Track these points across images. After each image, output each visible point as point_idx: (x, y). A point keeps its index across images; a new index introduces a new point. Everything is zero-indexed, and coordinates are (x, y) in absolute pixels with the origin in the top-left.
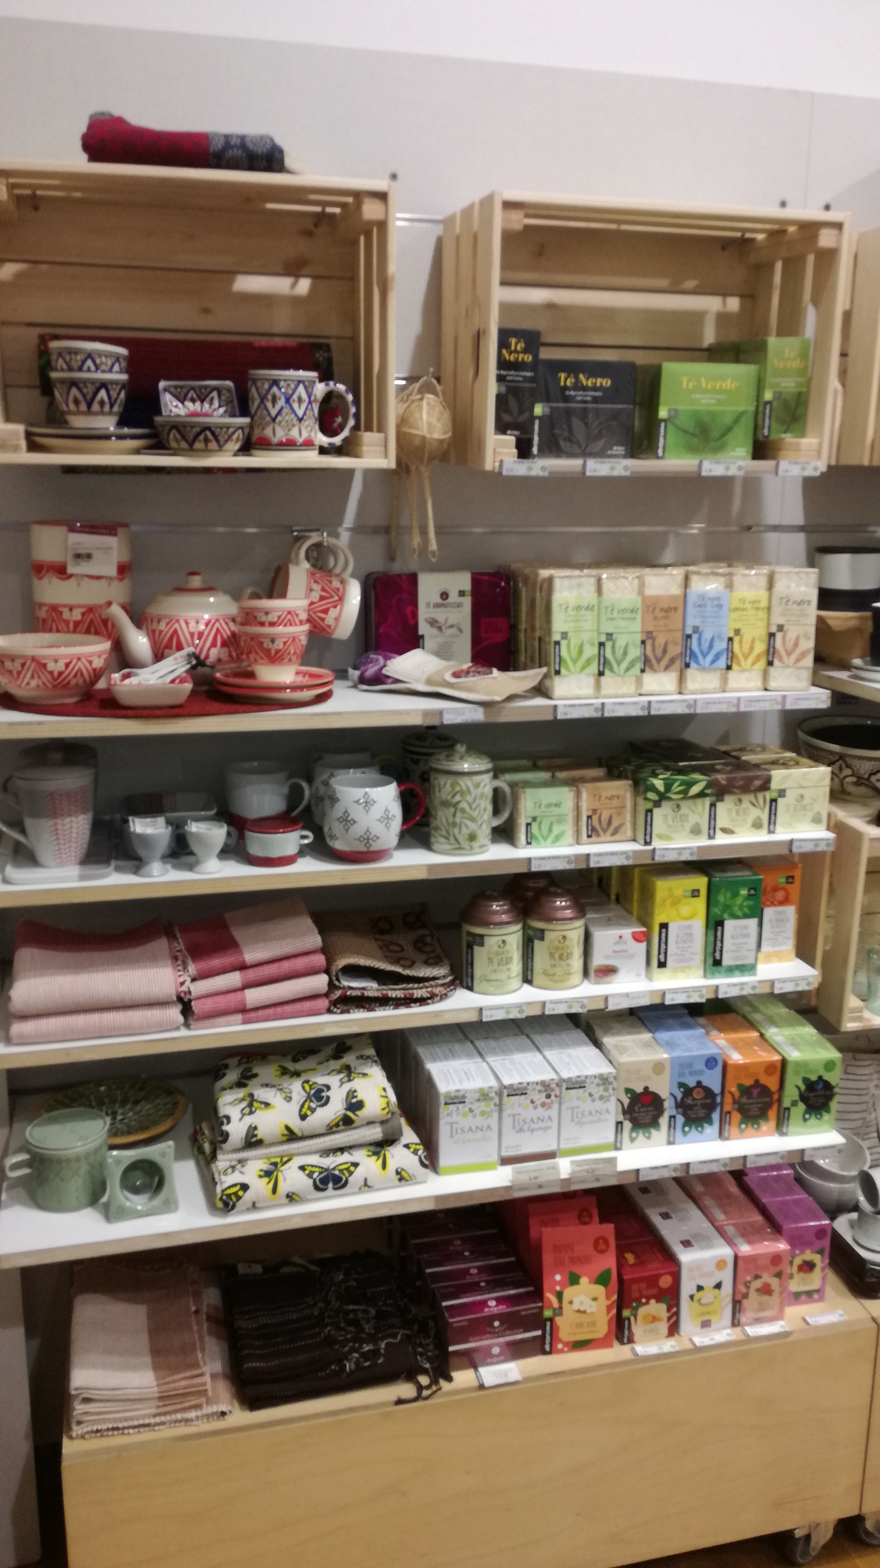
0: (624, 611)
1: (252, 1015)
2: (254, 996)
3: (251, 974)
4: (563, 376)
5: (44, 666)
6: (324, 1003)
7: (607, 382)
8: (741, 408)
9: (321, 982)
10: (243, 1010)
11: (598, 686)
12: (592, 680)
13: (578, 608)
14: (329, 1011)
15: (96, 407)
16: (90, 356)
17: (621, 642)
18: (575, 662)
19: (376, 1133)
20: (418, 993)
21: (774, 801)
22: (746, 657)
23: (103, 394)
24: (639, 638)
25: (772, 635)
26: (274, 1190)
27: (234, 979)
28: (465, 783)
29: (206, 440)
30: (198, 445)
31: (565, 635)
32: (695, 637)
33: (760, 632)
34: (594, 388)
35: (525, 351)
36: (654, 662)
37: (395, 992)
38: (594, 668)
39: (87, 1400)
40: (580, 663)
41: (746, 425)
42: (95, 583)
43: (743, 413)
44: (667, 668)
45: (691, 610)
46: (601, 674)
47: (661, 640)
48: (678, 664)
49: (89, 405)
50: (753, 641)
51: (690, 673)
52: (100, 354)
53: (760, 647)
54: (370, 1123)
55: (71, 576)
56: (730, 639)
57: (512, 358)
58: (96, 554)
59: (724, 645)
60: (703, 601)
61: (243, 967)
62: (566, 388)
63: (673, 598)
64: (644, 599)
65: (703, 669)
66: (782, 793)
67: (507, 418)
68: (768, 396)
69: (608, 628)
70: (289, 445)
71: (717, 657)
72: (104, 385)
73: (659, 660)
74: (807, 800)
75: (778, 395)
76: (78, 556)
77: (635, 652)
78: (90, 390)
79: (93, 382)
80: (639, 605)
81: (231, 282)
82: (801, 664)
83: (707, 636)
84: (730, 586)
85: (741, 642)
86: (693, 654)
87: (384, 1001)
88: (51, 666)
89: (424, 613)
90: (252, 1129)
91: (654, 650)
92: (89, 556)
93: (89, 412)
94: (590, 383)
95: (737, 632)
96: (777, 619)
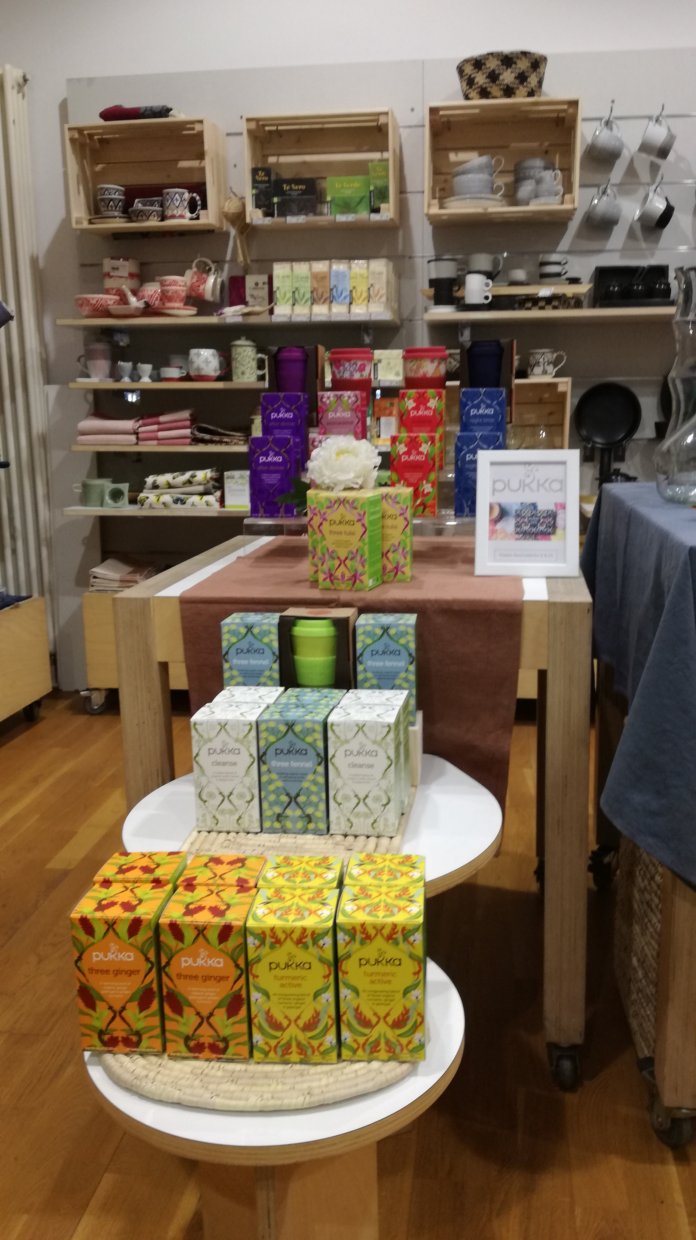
0: (302, 278)
1: (161, 442)
2: (161, 434)
3: (161, 426)
4: (285, 186)
5: (89, 301)
6: (188, 441)
7: (303, 187)
8: (363, 195)
9: (187, 432)
10: (157, 439)
11: (293, 310)
12: (290, 307)
13: (283, 277)
14: (191, 444)
15: (110, 208)
16: (107, 189)
17: (302, 291)
18: (283, 299)
19: (201, 488)
20: (225, 440)
21: (375, 365)
22: (359, 299)
23: (111, 203)
24: (309, 290)
25: (369, 289)
26: (158, 500)
27: (155, 427)
28: (240, 350)
29: (142, 216)
30: (140, 218)
31: (278, 288)
32: (334, 290)
33: (365, 289)
34: (298, 190)
35: (265, 176)
36: (317, 300)
37: (216, 438)
38: (291, 302)
39: (95, 577)
40: (285, 300)
41: (367, 200)
42: (121, 279)
43: (364, 197)
44: (324, 303)
45: (333, 279)
46: (294, 305)
47: (320, 291)
48: (328, 301)
49: (108, 207)
50: (362, 292)
51: (333, 304)
52: (110, 189)
53: (365, 295)
54: (200, 484)
55: (112, 277)
56: (351, 291)
57: (260, 179)
58: (121, 269)
59: (348, 293)
60: (337, 274)
61: (159, 423)
62: (286, 191)
63: (325, 273)
64: (312, 273)
65: (338, 303)
66: (380, 361)
67: (260, 203)
68: (372, 188)
69: (296, 285)
70: (173, 217)
71: (345, 298)
72: (112, 200)
73: (320, 299)
74: (391, 365)
75: (376, 188)
76: (113, 268)
77: (308, 295)
78: (107, 202)
79: (108, 199)
80: (309, 275)
81: (177, 164)
82: (381, 300)
83: (340, 289)
84: (350, 268)
85: (356, 292)
86: (333, 297)
87: (212, 442)
88: (91, 302)
89: (248, 292)
90: (154, 482)
91: (317, 295)
92: (117, 269)
93: (108, 210)
94: (297, 187)
95: (354, 288)
96: (371, 282)
